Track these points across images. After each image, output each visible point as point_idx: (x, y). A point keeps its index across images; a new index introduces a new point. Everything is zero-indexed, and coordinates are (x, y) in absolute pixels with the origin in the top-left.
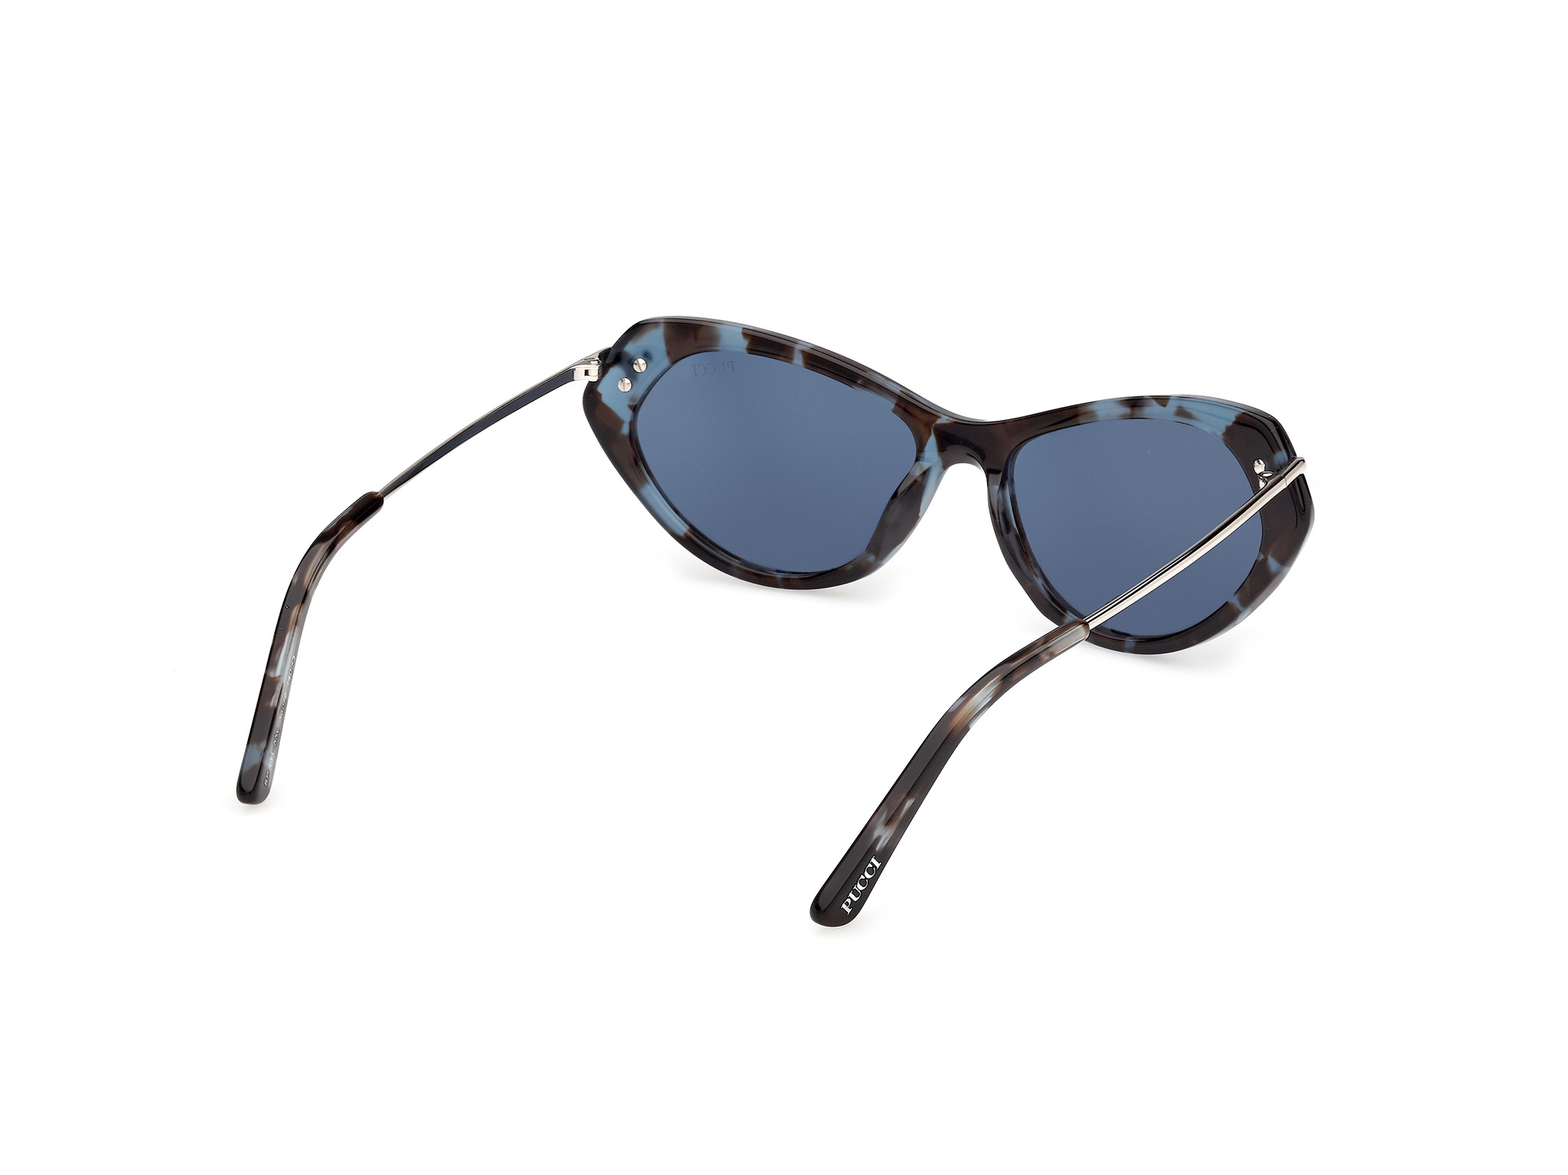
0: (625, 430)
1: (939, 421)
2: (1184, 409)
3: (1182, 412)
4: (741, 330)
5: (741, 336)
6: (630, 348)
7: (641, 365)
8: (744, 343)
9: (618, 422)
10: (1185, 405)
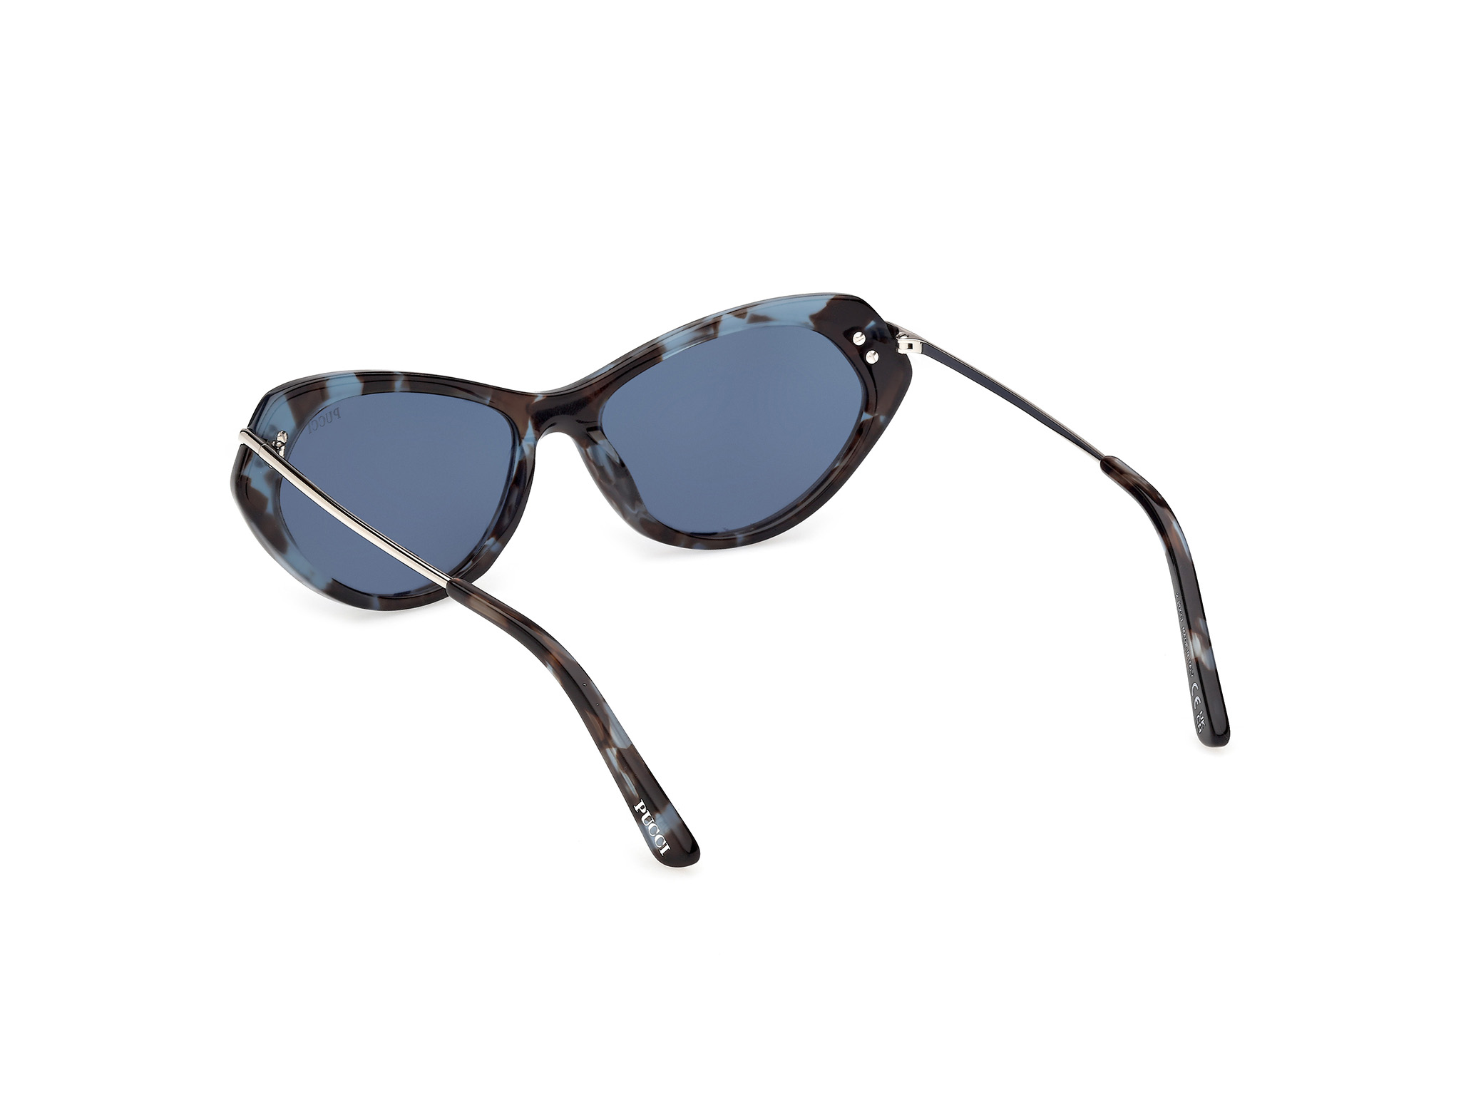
0: (270, 509)
1: (537, 400)
2: (758, 317)
3: (756, 319)
4: (354, 376)
5: (357, 381)
7: (282, 438)
8: (358, 385)
9: (261, 500)
10: (758, 311)
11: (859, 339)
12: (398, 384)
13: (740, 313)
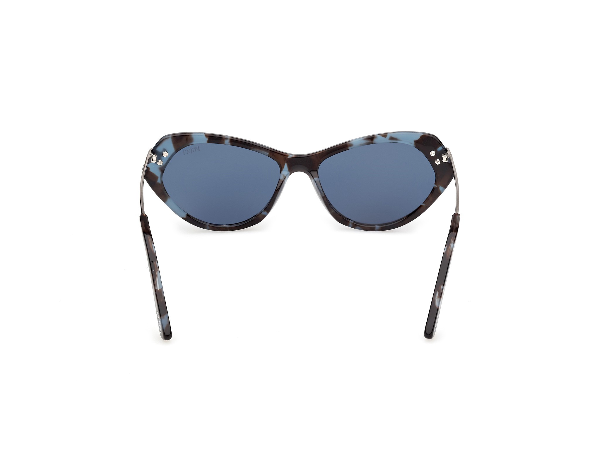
0: (159, 181)
1: (289, 157)
2: (393, 138)
3: (392, 138)
4: (204, 135)
5: (205, 137)
6: (159, 149)
7: (165, 154)
8: (206, 139)
9: (156, 178)
10: (394, 136)
11: (433, 153)
12: (227, 142)
13: (384, 135)
